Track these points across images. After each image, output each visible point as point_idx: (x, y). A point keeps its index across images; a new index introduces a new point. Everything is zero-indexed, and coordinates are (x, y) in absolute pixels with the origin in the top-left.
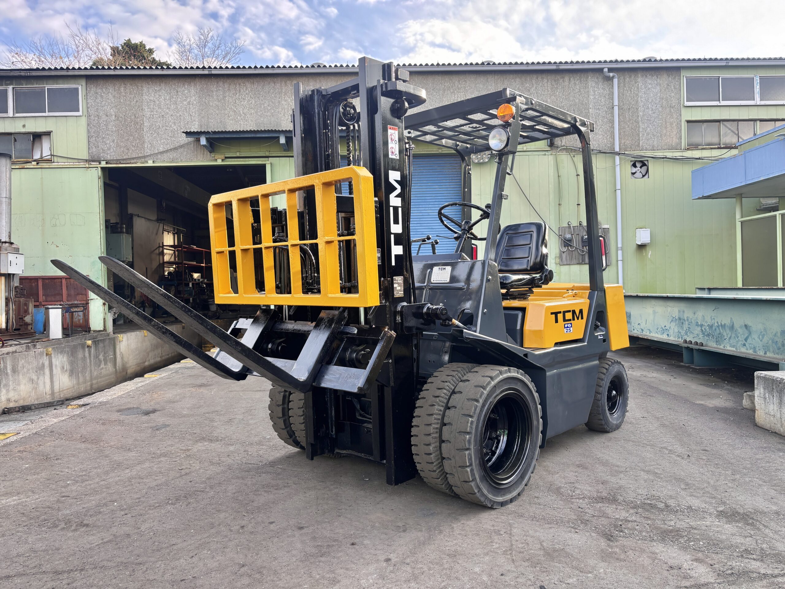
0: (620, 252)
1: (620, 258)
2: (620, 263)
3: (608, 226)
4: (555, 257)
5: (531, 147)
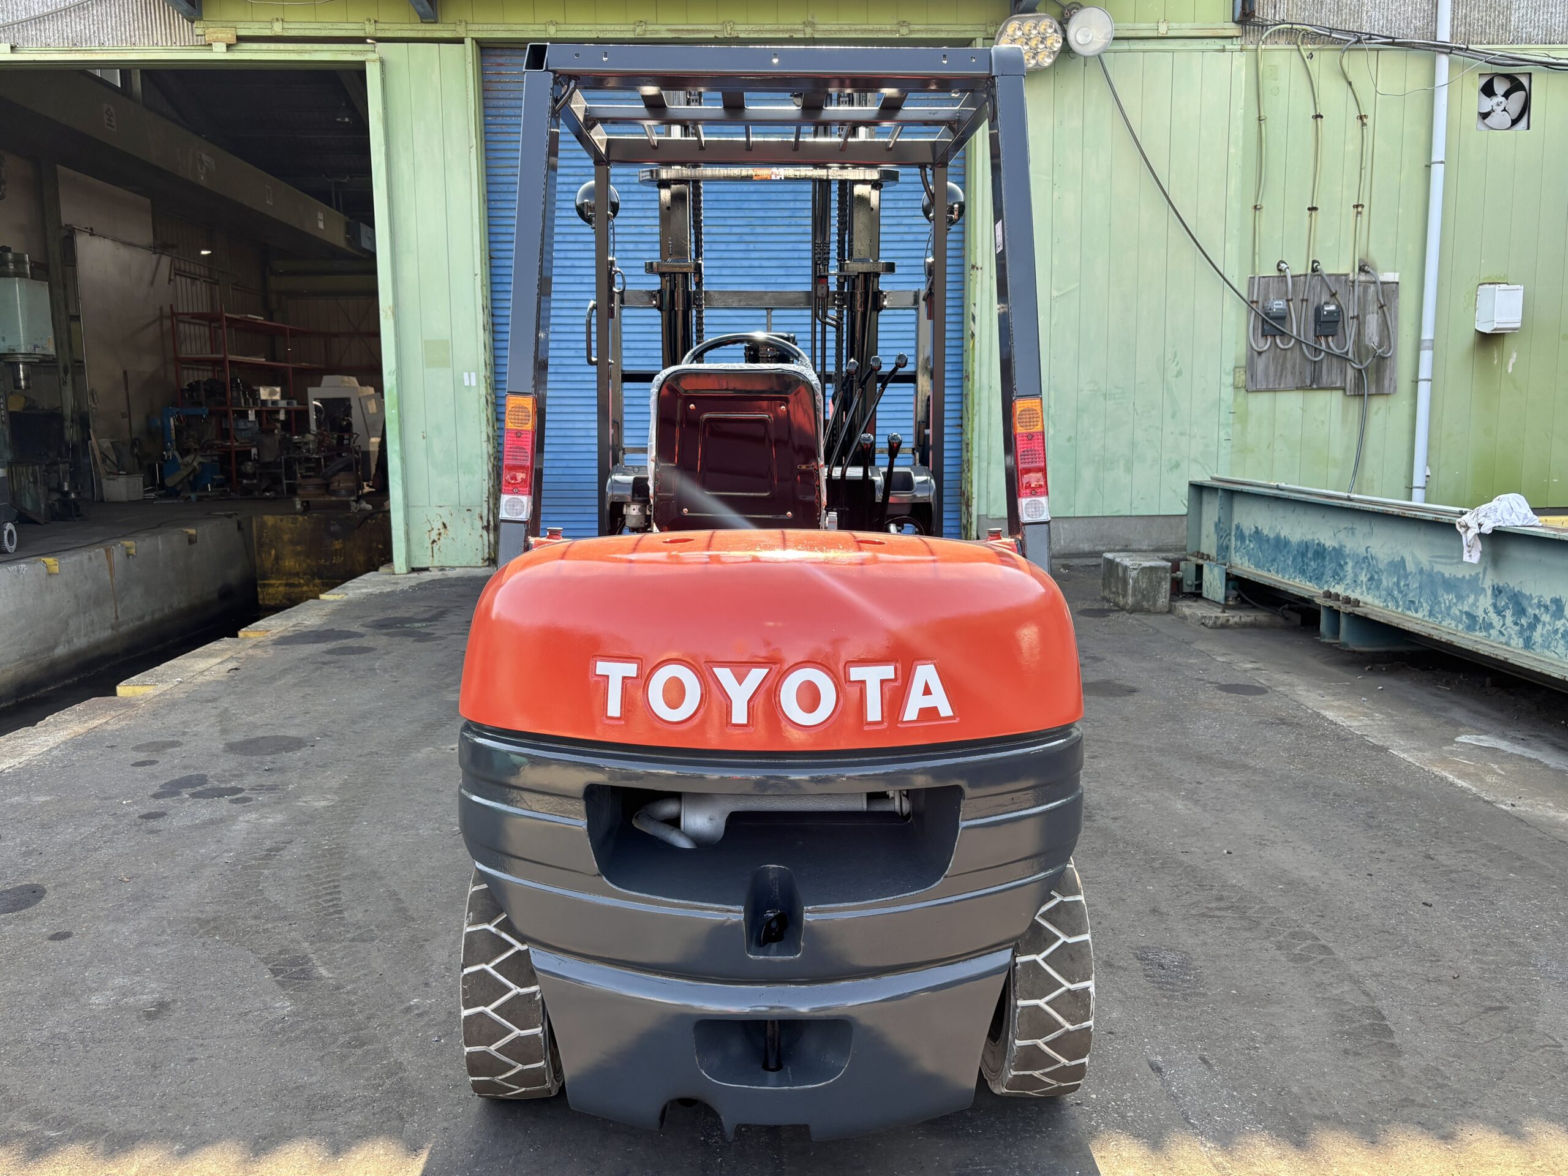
0: (1426, 356)
1: (1425, 372)
2: (1424, 388)
3: (1397, 274)
4: (1236, 367)
5: (1184, 26)
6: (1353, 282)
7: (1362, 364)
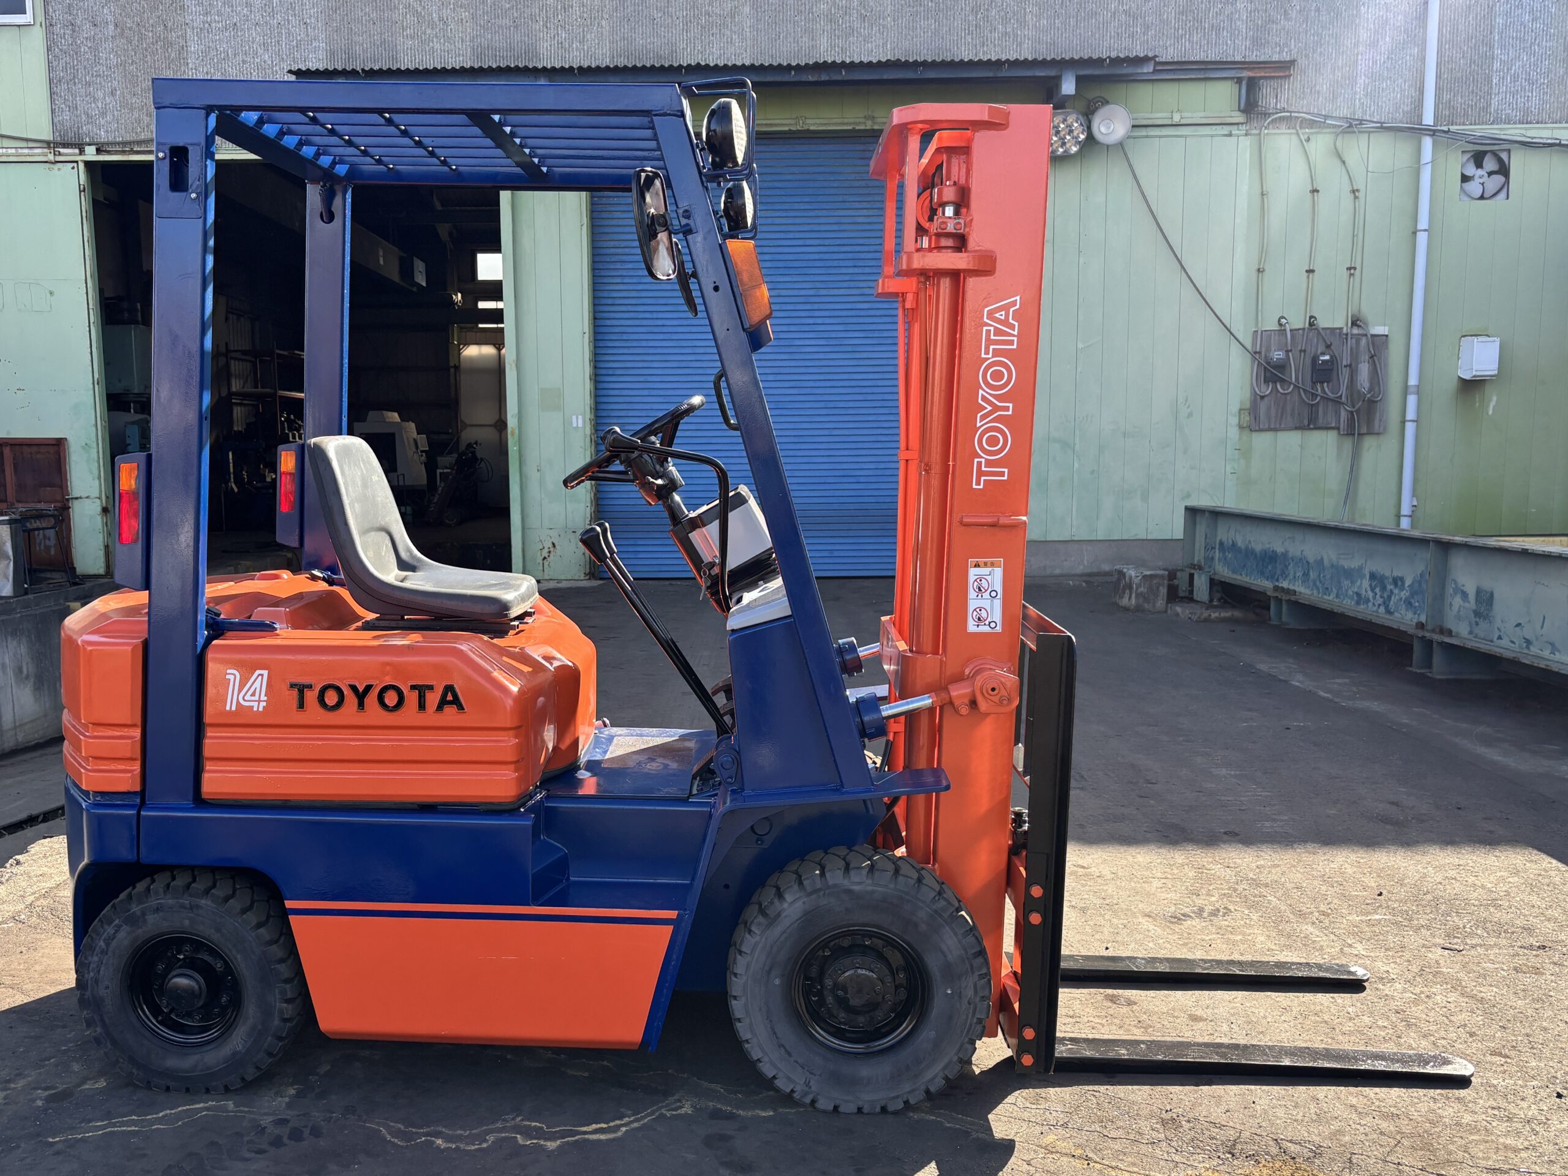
0: (1412, 400)
1: (1411, 414)
2: (1410, 428)
3: (1387, 328)
4: (1241, 410)
5: (1195, 115)
6: (1347, 335)
7: (1354, 407)
